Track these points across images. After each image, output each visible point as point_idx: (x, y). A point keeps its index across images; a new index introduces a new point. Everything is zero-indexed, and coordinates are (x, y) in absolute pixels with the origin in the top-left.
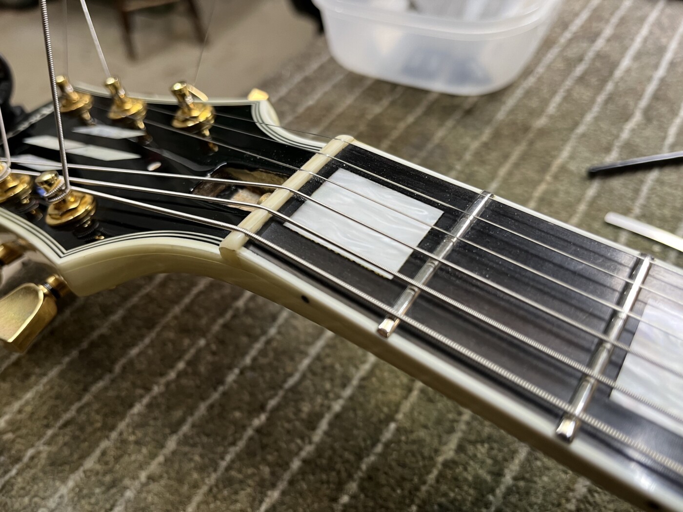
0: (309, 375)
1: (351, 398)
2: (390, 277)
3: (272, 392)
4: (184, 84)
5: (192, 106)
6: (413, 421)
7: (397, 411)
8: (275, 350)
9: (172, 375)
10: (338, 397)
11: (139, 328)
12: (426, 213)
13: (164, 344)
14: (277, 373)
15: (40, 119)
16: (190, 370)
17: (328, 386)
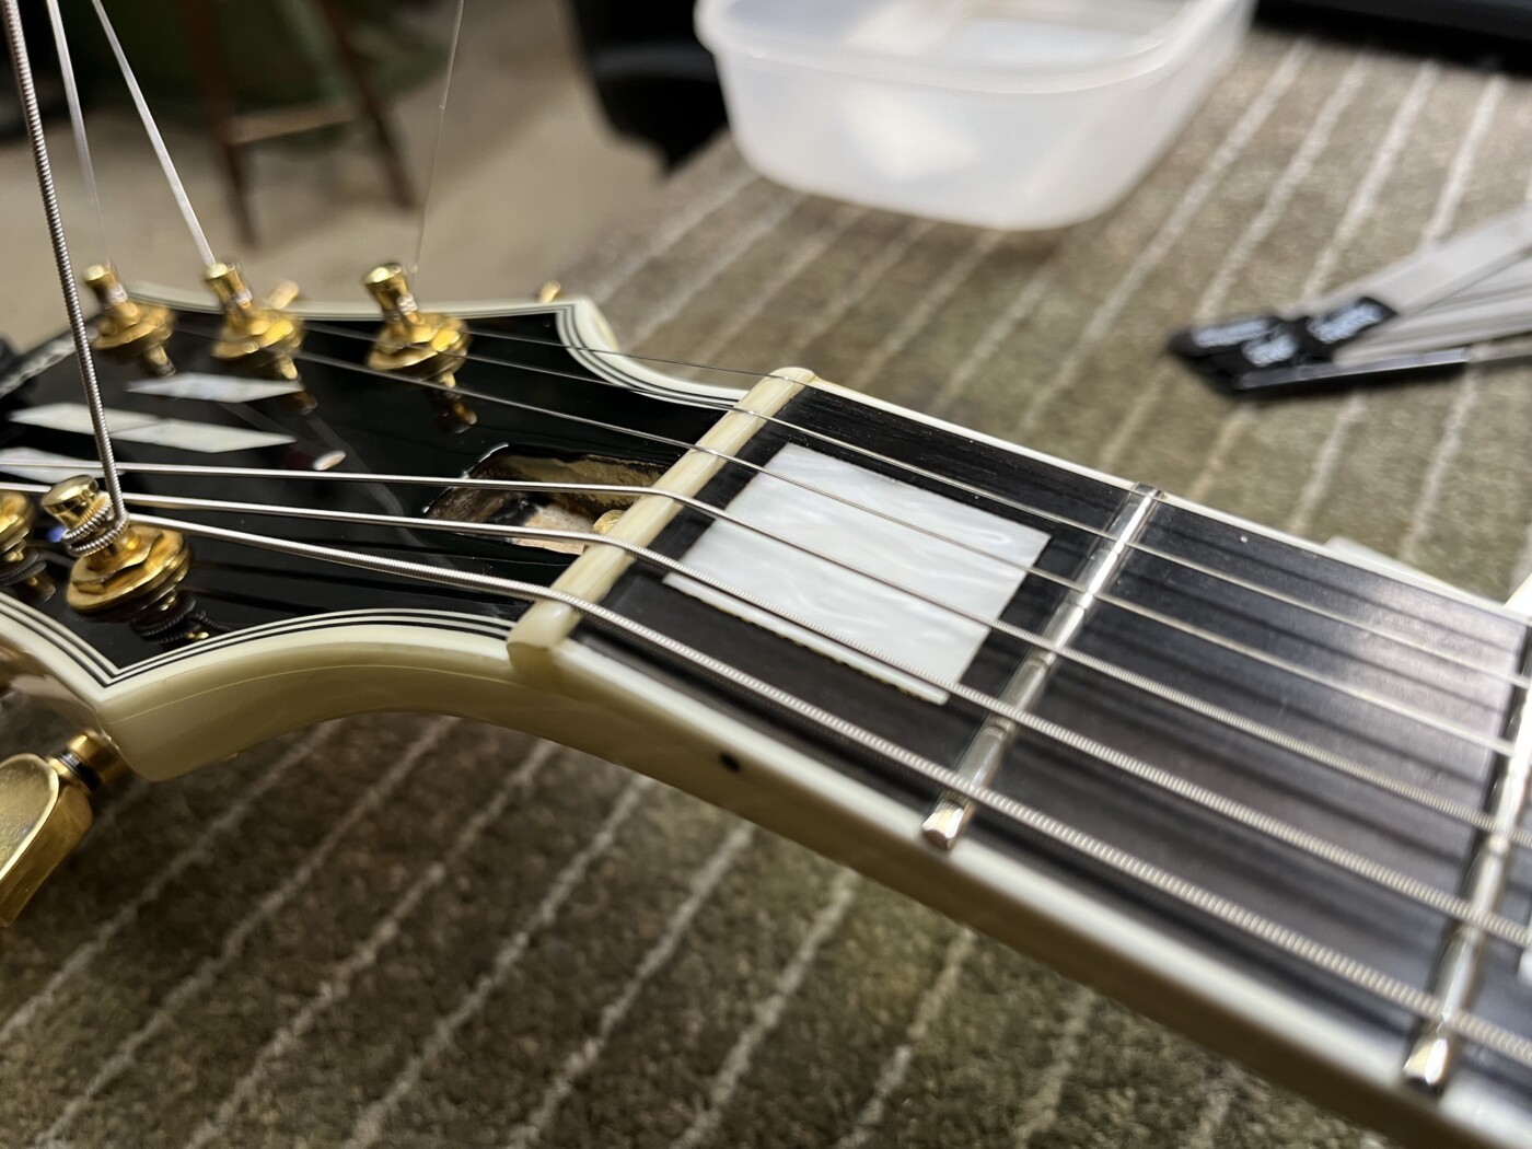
0: (696, 942)
1: (801, 993)
2: (939, 698)
3: (611, 988)
4: (395, 269)
5: (413, 319)
6: (952, 1041)
7: (911, 1019)
8: (611, 884)
9: (367, 955)
10: (768, 991)
11: (282, 845)
12: (1007, 540)
13: (345, 880)
14: (620, 939)
15: (49, 365)
16: (408, 942)
17: (743, 967)
